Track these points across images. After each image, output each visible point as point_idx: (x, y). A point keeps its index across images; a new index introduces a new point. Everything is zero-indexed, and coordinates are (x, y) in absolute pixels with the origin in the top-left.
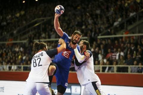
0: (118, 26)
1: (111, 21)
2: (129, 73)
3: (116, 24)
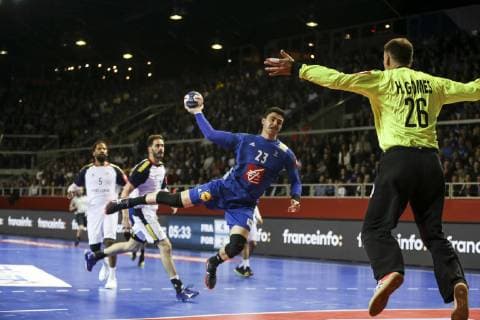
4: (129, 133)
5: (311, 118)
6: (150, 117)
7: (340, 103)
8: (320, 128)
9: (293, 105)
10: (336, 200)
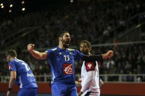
0: (108, 35)
1: (100, 29)
2: (120, 82)
3: (105, 32)
4: (11, 44)
5: (120, 36)
6: (24, 35)
7: (139, 26)
8: (126, 41)
9: (109, 28)
10: (135, 84)
